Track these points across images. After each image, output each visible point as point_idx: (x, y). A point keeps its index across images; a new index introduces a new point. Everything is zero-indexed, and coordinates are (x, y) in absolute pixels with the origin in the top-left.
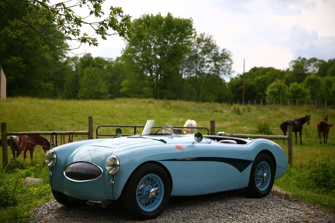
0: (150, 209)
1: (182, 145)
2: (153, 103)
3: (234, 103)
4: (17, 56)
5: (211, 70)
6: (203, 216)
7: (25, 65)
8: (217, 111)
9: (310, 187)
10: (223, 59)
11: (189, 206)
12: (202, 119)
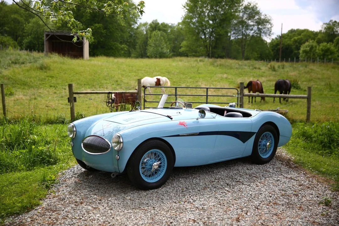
0: (153, 180)
1: (186, 121)
2: (204, 61)
3: (272, 60)
4: (98, 23)
5: (254, 32)
6: (203, 186)
7: (105, 31)
8: (255, 68)
9: (315, 149)
10: (265, 24)
11: (194, 174)
12: (243, 75)
